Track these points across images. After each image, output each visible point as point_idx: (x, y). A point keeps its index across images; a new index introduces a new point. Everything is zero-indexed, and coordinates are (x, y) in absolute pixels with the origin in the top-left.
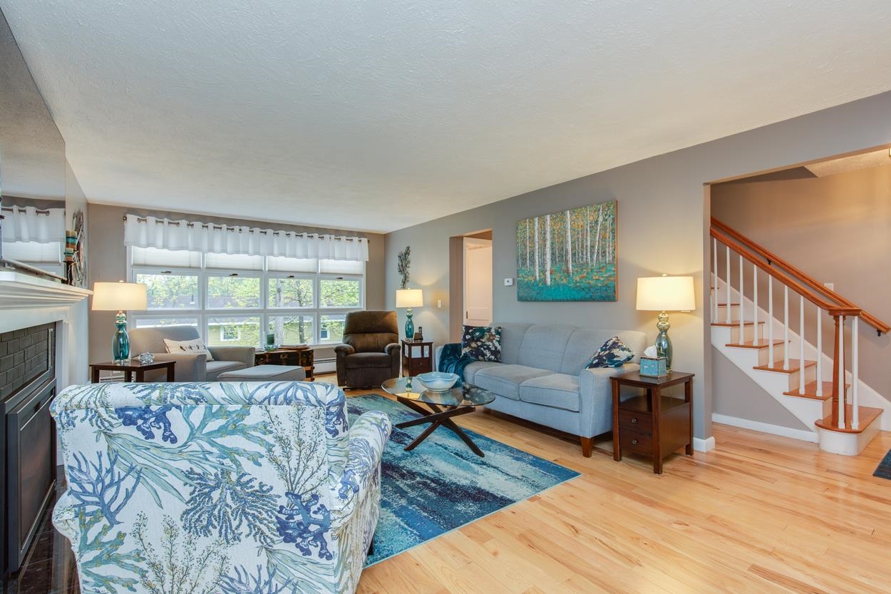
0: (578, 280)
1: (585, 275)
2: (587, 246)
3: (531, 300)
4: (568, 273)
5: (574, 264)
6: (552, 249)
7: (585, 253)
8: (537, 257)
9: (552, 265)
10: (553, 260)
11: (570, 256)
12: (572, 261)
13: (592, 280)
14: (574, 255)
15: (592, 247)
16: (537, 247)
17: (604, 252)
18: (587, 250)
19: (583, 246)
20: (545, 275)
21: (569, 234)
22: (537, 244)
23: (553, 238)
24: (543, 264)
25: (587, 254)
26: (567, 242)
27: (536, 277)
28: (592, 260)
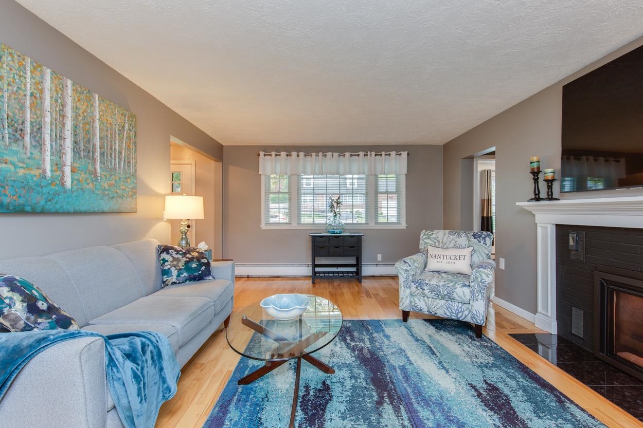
0: (107, 187)
1: (113, 182)
2: (115, 149)
3: (34, 213)
4: (96, 176)
5: (103, 166)
6: (75, 134)
7: (113, 156)
8: (47, 138)
9: (74, 158)
10: (76, 151)
11: (98, 154)
12: (101, 162)
13: (120, 189)
14: (102, 154)
15: (120, 153)
16: (48, 119)
17: (129, 162)
18: (115, 153)
19: (111, 148)
20: (63, 172)
21: (97, 124)
22: (48, 114)
23: (76, 118)
24: (59, 153)
25: (115, 159)
26: (94, 135)
27: (44, 171)
28: (120, 167)
